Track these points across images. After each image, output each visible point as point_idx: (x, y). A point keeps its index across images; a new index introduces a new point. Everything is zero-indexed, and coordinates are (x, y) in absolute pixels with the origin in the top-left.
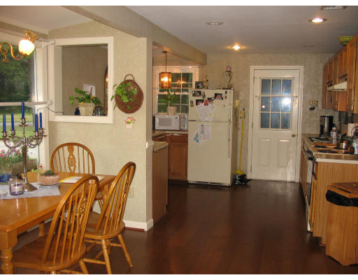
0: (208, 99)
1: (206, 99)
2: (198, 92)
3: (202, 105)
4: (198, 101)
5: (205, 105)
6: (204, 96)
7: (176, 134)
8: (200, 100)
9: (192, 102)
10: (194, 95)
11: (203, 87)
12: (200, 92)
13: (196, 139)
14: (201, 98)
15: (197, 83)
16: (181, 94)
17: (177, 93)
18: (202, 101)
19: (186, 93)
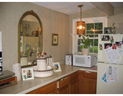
0: (116, 43)
1: (114, 43)
2: (106, 36)
3: (110, 48)
4: (106, 45)
5: (113, 48)
6: (112, 40)
7: (88, 71)
8: (109, 44)
9: (101, 46)
10: (103, 39)
11: (111, 33)
12: (108, 37)
13: (104, 79)
14: (109, 42)
15: (106, 29)
16: (94, 38)
17: (90, 38)
18: (111, 45)
19: (96, 38)
